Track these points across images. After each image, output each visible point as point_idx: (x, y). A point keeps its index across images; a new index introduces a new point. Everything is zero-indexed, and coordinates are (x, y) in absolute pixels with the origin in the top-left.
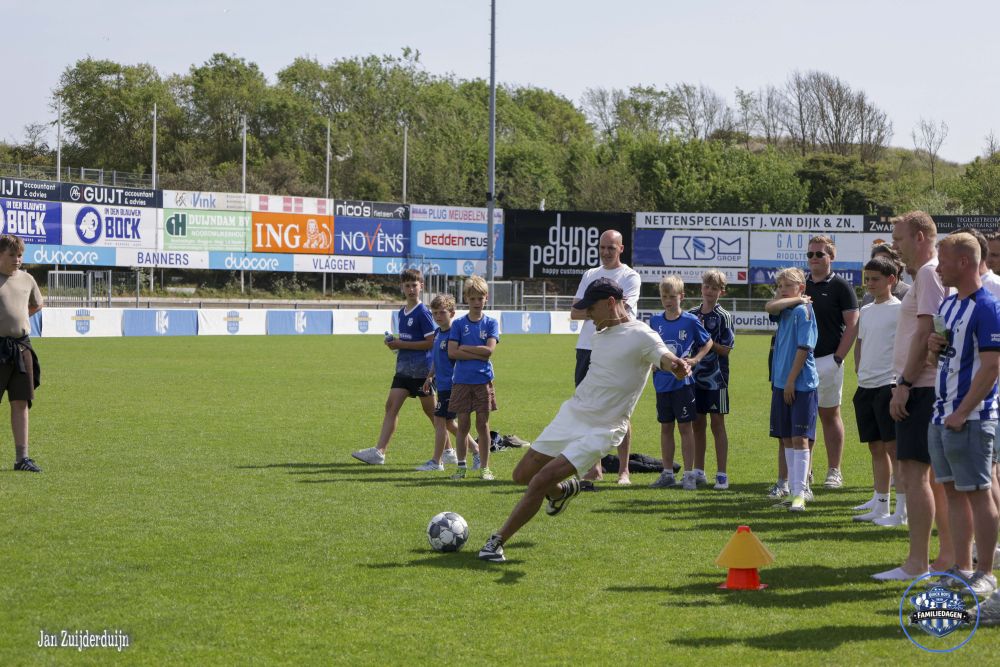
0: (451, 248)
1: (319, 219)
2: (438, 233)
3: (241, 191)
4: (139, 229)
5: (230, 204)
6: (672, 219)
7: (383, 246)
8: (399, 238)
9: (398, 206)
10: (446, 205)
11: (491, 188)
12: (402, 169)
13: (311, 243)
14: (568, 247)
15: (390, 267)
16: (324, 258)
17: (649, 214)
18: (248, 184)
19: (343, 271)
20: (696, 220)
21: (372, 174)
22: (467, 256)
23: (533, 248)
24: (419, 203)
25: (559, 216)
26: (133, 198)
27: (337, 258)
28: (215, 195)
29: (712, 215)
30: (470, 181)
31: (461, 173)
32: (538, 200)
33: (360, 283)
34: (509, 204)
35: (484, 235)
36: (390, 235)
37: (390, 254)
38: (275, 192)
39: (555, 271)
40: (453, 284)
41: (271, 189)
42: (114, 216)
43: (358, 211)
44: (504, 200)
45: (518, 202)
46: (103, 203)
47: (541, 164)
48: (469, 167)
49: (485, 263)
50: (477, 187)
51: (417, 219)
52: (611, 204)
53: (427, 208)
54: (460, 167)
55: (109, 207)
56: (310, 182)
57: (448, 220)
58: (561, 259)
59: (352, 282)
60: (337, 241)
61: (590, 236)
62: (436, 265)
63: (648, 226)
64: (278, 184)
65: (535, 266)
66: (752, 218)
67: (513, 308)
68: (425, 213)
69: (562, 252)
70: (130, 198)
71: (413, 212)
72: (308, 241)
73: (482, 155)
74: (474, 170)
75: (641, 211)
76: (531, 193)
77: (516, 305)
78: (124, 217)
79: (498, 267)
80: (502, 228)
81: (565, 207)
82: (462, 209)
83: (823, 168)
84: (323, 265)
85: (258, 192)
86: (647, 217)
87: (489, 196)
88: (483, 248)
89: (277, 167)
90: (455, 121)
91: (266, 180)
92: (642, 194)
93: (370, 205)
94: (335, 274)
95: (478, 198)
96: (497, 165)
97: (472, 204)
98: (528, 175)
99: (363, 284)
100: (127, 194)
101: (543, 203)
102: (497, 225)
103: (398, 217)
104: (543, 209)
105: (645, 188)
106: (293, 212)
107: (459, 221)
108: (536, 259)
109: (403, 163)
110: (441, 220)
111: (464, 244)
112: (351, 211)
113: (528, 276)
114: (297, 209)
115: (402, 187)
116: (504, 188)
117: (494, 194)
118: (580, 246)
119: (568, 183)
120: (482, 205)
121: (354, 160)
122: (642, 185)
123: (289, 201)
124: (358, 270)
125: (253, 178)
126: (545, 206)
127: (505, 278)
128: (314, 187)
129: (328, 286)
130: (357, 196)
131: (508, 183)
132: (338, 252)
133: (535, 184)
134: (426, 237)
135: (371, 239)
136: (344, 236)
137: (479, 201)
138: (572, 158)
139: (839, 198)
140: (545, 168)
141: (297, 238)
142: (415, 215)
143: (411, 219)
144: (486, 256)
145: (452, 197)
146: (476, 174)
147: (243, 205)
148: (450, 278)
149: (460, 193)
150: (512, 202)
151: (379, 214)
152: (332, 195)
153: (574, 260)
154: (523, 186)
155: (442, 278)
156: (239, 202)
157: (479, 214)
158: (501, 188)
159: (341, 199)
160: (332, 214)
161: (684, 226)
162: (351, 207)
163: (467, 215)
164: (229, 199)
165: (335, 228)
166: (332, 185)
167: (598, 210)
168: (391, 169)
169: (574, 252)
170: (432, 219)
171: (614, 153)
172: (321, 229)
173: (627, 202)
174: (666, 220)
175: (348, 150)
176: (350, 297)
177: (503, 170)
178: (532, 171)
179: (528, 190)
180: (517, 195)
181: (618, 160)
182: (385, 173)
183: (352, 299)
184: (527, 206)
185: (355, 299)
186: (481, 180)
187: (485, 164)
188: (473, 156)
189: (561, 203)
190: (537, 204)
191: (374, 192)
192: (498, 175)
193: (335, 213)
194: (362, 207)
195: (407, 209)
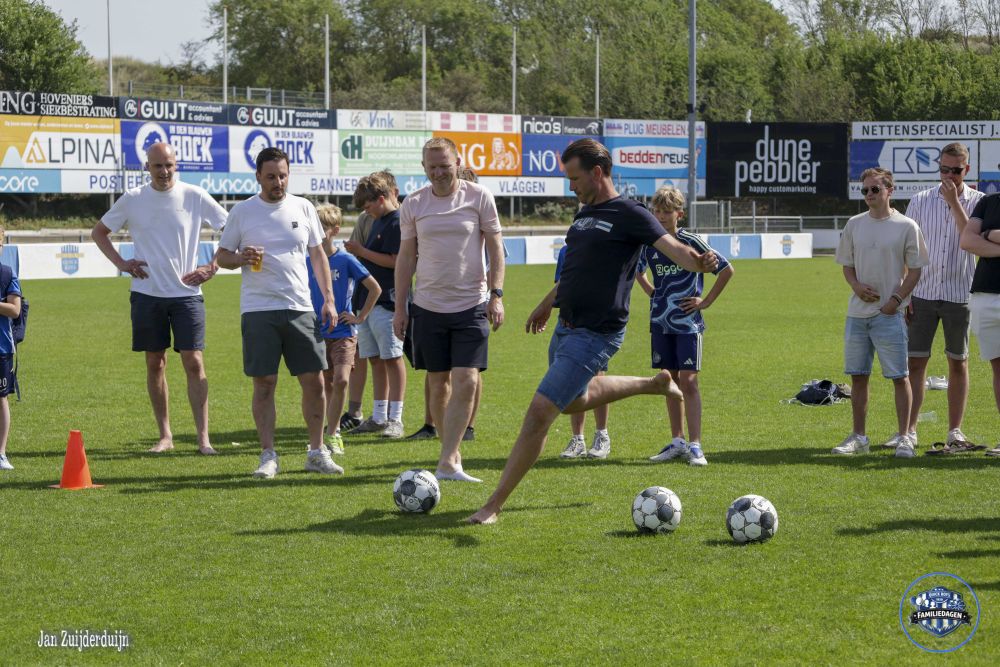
0: (649, 166)
1: (506, 138)
3: (420, 108)
4: (312, 153)
5: (409, 124)
6: (893, 129)
9: (589, 121)
10: (643, 119)
11: (691, 97)
12: (594, 81)
13: (497, 164)
14: (777, 162)
16: (511, 180)
17: (866, 124)
18: (428, 101)
19: (532, 194)
20: (919, 129)
21: (562, 87)
22: (667, 175)
23: (738, 164)
24: (611, 117)
25: (767, 128)
26: (305, 119)
27: (525, 180)
28: (393, 114)
29: (936, 123)
30: (668, 92)
31: (657, 83)
32: (742, 111)
33: (550, 207)
34: (711, 116)
35: (685, 151)
38: (457, 109)
39: (763, 189)
41: (452, 105)
42: (285, 140)
43: (547, 128)
44: (706, 112)
45: (720, 115)
46: (272, 125)
47: (745, 71)
48: (666, 76)
49: (686, 181)
50: (676, 98)
51: (610, 135)
52: (826, 114)
53: (622, 122)
54: (657, 76)
55: (280, 130)
56: (493, 98)
57: (645, 135)
58: (770, 176)
59: (542, 205)
60: (525, 161)
61: (801, 150)
62: (634, 186)
63: (866, 137)
64: (460, 100)
65: (741, 184)
66: (982, 126)
67: (719, 231)
68: (620, 127)
69: (770, 168)
70: (302, 119)
71: (608, 127)
72: (494, 162)
73: (679, 62)
74: (672, 79)
75: (857, 120)
76: (735, 103)
77: (722, 227)
78: (295, 140)
79: (701, 187)
80: (705, 142)
81: (772, 118)
82: (660, 123)
84: (510, 189)
85: (438, 110)
86: (864, 127)
87: (690, 107)
88: (684, 166)
89: (457, 81)
90: (647, 25)
91: (446, 96)
92: (858, 101)
93: (559, 121)
94: (523, 198)
95: (677, 110)
96: (698, 73)
97: (670, 116)
98: (731, 84)
99: (553, 208)
100: (299, 114)
101: (749, 113)
102: (699, 140)
103: (591, 134)
104: (749, 121)
105: (860, 95)
106: (477, 130)
107: (657, 136)
108: (742, 176)
109: (594, 74)
110: (638, 135)
111: (663, 161)
112: (539, 127)
113: (734, 194)
114: (481, 127)
115: (594, 100)
116: (705, 98)
117: (695, 105)
118: (790, 161)
119: (775, 91)
120: (681, 118)
121: (542, 70)
122: (858, 92)
123: (473, 118)
124: (549, 192)
125: (432, 94)
126: (751, 118)
127: (708, 197)
128: (498, 103)
129: (516, 211)
130: (546, 113)
131: (709, 93)
132: (525, 173)
133: (739, 93)
134: (622, 154)
137: (678, 114)
138: (778, 64)
140: (749, 74)
141: (482, 159)
142: (610, 131)
143: (605, 135)
144: (687, 174)
145: (648, 109)
146: (673, 84)
147: (423, 124)
149: (657, 105)
150: (715, 114)
151: (570, 130)
152: (519, 111)
153: (784, 176)
154: (726, 96)
156: (420, 121)
157: (678, 128)
158: (701, 99)
159: (528, 115)
160: (519, 131)
161: (905, 136)
162: (540, 123)
163: (665, 130)
164: (409, 118)
165: (523, 147)
166: (519, 100)
167: (809, 121)
168: (582, 80)
169: (784, 168)
170: (627, 135)
171: (825, 56)
172: (508, 149)
173: (841, 110)
174: (886, 130)
175: (534, 60)
176: (540, 222)
177: (705, 79)
178: (736, 79)
179: (732, 100)
180: (720, 107)
181: (829, 64)
182: (575, 85)
183: (542, 225)
184: (731, 118)
185: (546, 225)
186: (681, 90)
187: (685, 73)
188: (670, 64)
189: (768, 114)
190: (743, 116)
191: (564, 107)
192: (699, 84)
193: (523, 130)
194: (552, 123)
195: (600, 124)
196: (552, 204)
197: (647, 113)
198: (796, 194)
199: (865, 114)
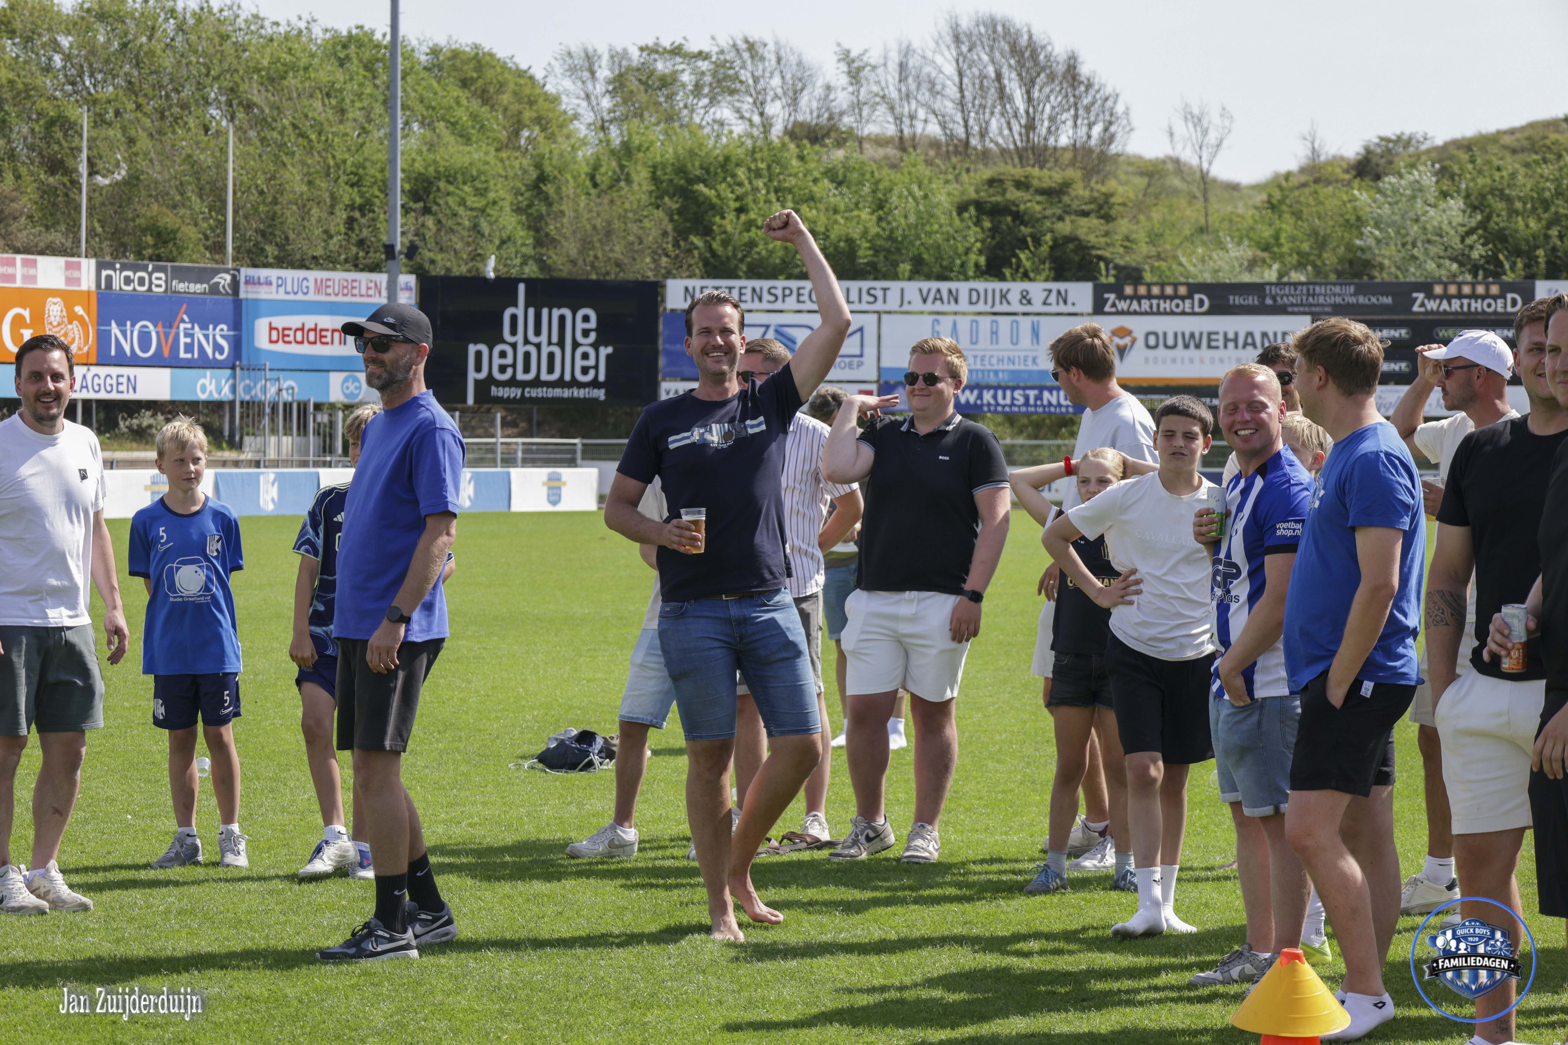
0: (319, 350)
2: (294, 321)
7: (189, 348)
8: (221, 333)
9: (217, 272)
10: (308, 268)
11: (391, 232)
12: (224, 202)
14: (538, 346)
15: (204, 388)
17: (691, 283)
19: (114, 396)
20: (779, 293)
21: (164, 210)
22: (348, 365)
23: (472, 349)
24: (255, 266)
25: (522, 287)
27: (103, 371)
30: (350, 222)
31: (333, 207)
32: (483, 258)
33: (146, 419)
34: (427, 265)
36: (204, 327)
37: (204, 363)
39: (514, 393)
40: (323, 418)
43: (141, 281)
44: (418, 259)
45: (442, 263)
47: (486, 190)
48: (347, 195)
50: (365, 233)
51: (251, 296)
52: (618, 264)
53: (272, 273)
54: (332, 196)
56: (47, 228)
57: (312, 297)
58: (527, 370)
59: (131, 416)
60: (103, 338)
61: (580, 326)
62: (291, 383)
65: (477, 382)
66: (885, 290)
68: (269, 283)
69: (527, 355)
71: (247, 282)
73: (372, 172)
74: (358, 201)
75: (675, 277)
76: (468, 244)
81: (531, 270)
82: (338, 276)
83: (1013, 194)
86: (687, 289)
87: (389, 250)
90: (318, 108)
92: (676, 245)
93: (164, 270)
94: (99, 402)
96: (403, 191)
97: (357, 266)
98: (461, 211)
99: (152, 421)
101: (492, 262)
103: (219, 293)
104: (492, 275)
105: (682, 234)
106: (19, 284)
107: (332, 298)
108: (478, 369)
109: (225, 191)
110: (300, 297)
112: (128, 281)
113: (465, 401)
114: (26, 278)
115: (224, 232)
116: (417, 235)
117: (398, 247)
118: (561, 344)
119: (535, 225)
120: (374, 268)
121: (133, 181)
122: (675, 229)
123: (11, 263)
124: (143, 394)
126: (495, 270)
128: (56, 238)
130: (139, 255)
131: (423, 225)
132: (104, 360)
133: (475, 227)
134: (271, 328)
135: (167, 336)
136: (115, 329)
137: (368, 261)
138: (542, 178)
139: (1045, 249)
140: (492, 195)
142: (250, 288)
143: (242, 295)
145: (319, 252)
146: (361, 209)
148: (318, 407)
149: (333, 245)
150: (433, 262)
151: (181, 287)
152: (92, 253)
154: (452, 230)
155: (303, 408)
157: (370, 286)
158: (410, 236)
159: (108, 258)
160: (93, 287)
161: (756, 305)
162: (129, 273)
163: (348, 288)
165: (99, 315)
166: (92, 233)
167: (594, 277)
168: (203, 201)
169: (551, 356)
170: (282, 296)
171: (622, 167)
172: (72, 317)
173: (648, 260)
175: (117, 165)
176: (128, 445)
177: (416, 202)
178: (469, 203)
179: (462, 239)
180: (441, 249)
181: (629, 180)
182: (191, 209)
183: (131, 450)
184: (461, 270)
185: (138, 450)
186: (373, 220)
187: (380, 190)
188: (356, 174)
189: (524, 263)
190: (480, 265)
191: (171, 245)
192: (406, 210)
193: (98, 285)
194: (150, 275)
195: (234, 277)
196: (148, 413)
197: (314, 258)
198: (572, 400)
199: (690, 266)
